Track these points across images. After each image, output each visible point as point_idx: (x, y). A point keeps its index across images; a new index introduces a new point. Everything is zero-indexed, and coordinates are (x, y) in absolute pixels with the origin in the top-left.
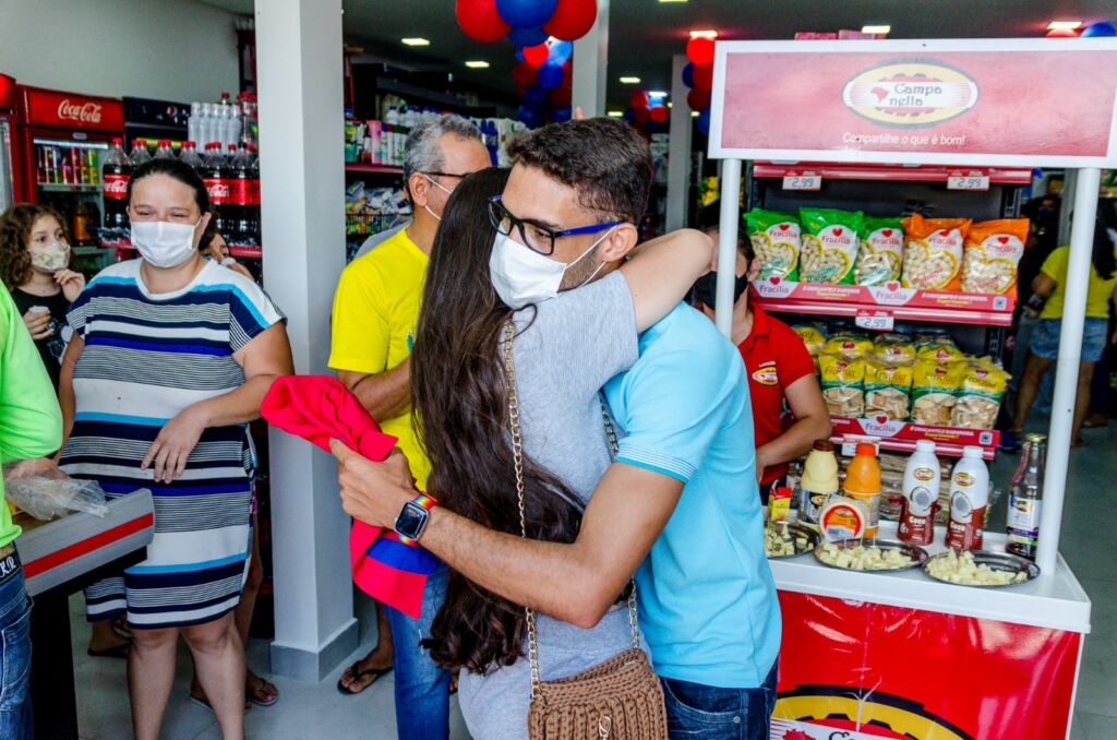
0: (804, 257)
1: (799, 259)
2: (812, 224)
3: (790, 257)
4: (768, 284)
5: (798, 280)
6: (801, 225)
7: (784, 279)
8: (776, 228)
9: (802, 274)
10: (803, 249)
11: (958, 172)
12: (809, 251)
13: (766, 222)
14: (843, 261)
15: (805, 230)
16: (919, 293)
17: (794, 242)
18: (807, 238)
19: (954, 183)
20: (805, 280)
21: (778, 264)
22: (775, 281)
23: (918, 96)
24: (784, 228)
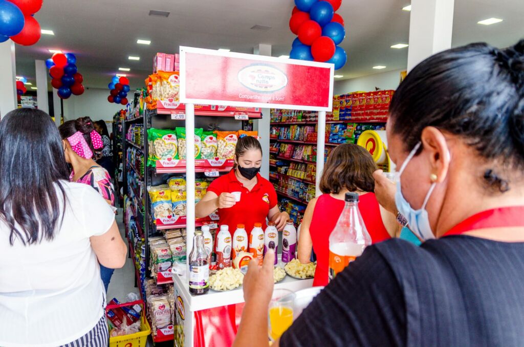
0: (180, 148)
1: (178, 149)
2: (182, 134)
3: (175, 149)
4: (167, 161)
5: (179, 159)
6: (176, 135)
7: (173, 159)
8: (166, 136)
9: (180, 156)
10: (179, 145)
11: (237, 113)
12: (182, 146)
13: (161, 134)
14: (197, 149)
15: (178, 137)
16: (227, 160)
17: (175, 142)
18: (180, 140)
19: (237, 117)
20: (181, 158)
21: (169, 152)
22: (169, 159)
23: (266, 79)
24: (170, 136)
